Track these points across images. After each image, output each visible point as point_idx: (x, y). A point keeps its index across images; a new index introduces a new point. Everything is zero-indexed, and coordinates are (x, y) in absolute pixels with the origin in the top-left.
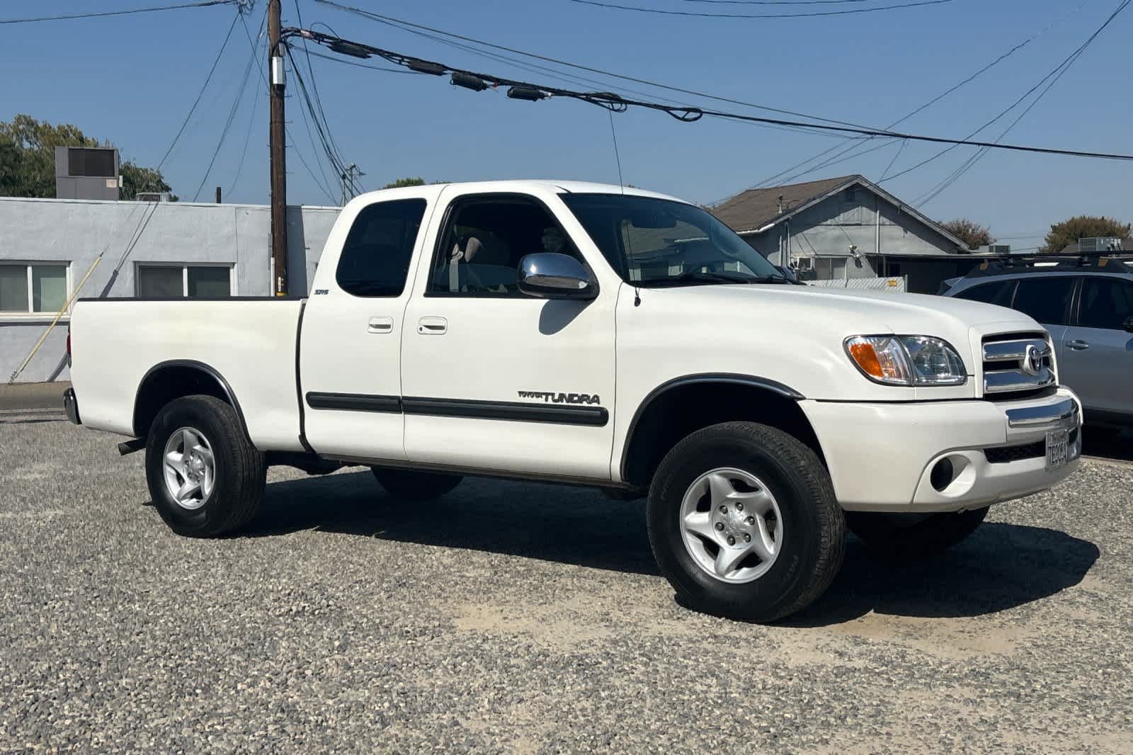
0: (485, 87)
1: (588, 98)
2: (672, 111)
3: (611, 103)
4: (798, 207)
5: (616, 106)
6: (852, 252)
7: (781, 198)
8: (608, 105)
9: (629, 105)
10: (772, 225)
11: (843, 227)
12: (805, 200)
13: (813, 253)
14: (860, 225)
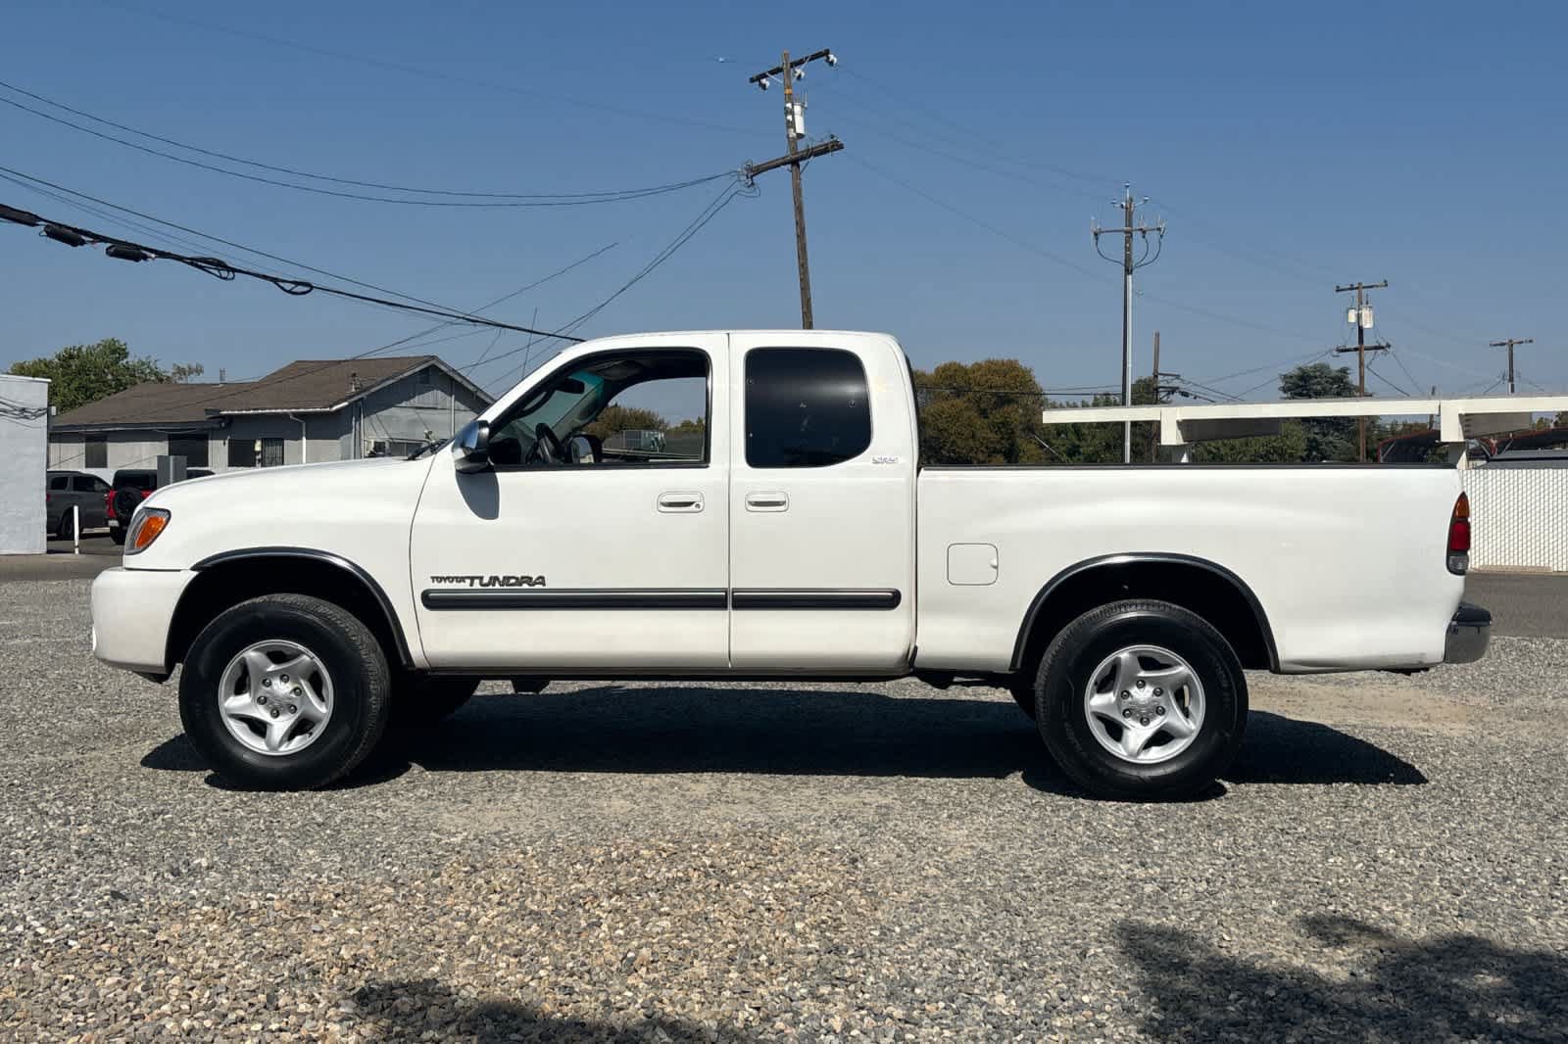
0: (83, 243)
1: (193, 261)
2: (281, 284)
3: (219, 270)
4: (373, 386)
5: (224, 274)
6: (428, 437)
7: (354, 375)
8: (216, 272)
9: (236, 274)
10: (346, 404)
11: (418, 411)
12: (379, 379)
13: (386, 437)
14: (436, 409)
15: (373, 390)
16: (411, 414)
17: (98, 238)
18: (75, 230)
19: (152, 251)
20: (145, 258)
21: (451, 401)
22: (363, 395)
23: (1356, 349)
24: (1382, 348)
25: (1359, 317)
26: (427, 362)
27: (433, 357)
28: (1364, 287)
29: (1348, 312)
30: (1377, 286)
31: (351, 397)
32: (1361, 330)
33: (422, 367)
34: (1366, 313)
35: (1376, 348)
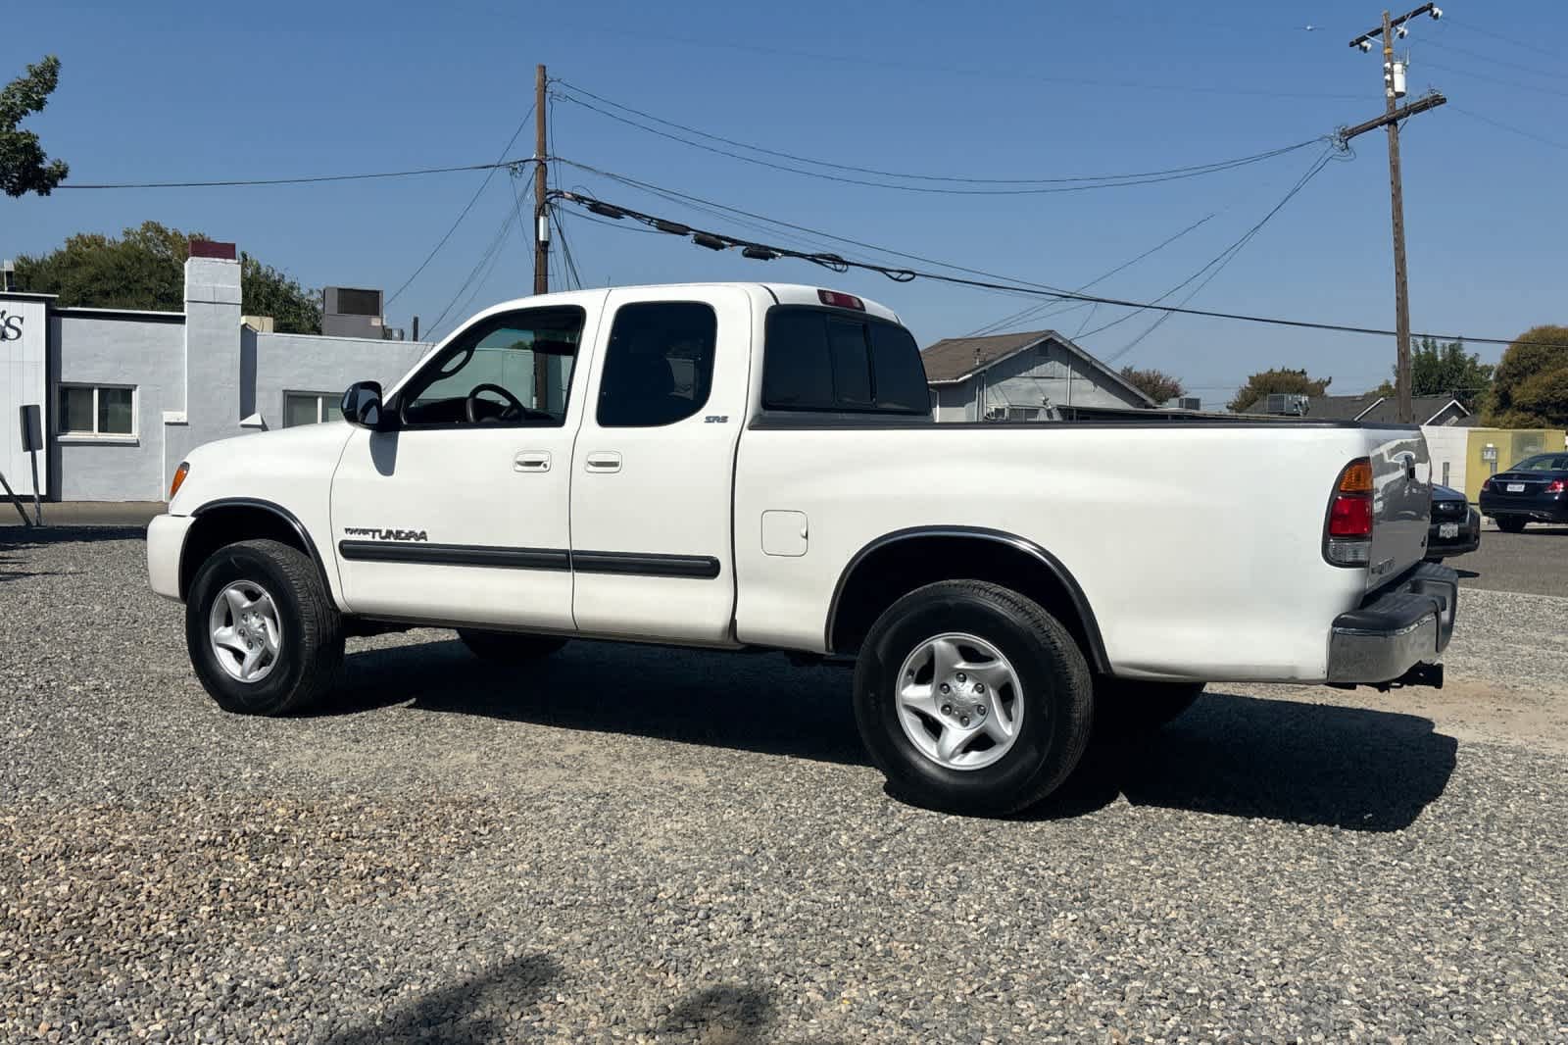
0: (723, 247)
1: (813, 258)
3: (835, 264)
4: (996, 359)
5: (839, 266)
6: (1045, 404)
7: (979, 350)
8: (832, 266)
9: (849, 266)
10: (970, 376)
11: (1038, 381)
12: (999, 354)
13: (1006, 403)
14: (1053, 378)
15: (995, 363)
16: (1031, 384)
17: (735, 242)
18: (718, 237)
19: (778, 250)
20: (773, 256)
21: (1066, 370)
22: (986, 368)
26: (1046, 335)
27: (1051, 331)
31: (973, 370)
33: (1041, 340)
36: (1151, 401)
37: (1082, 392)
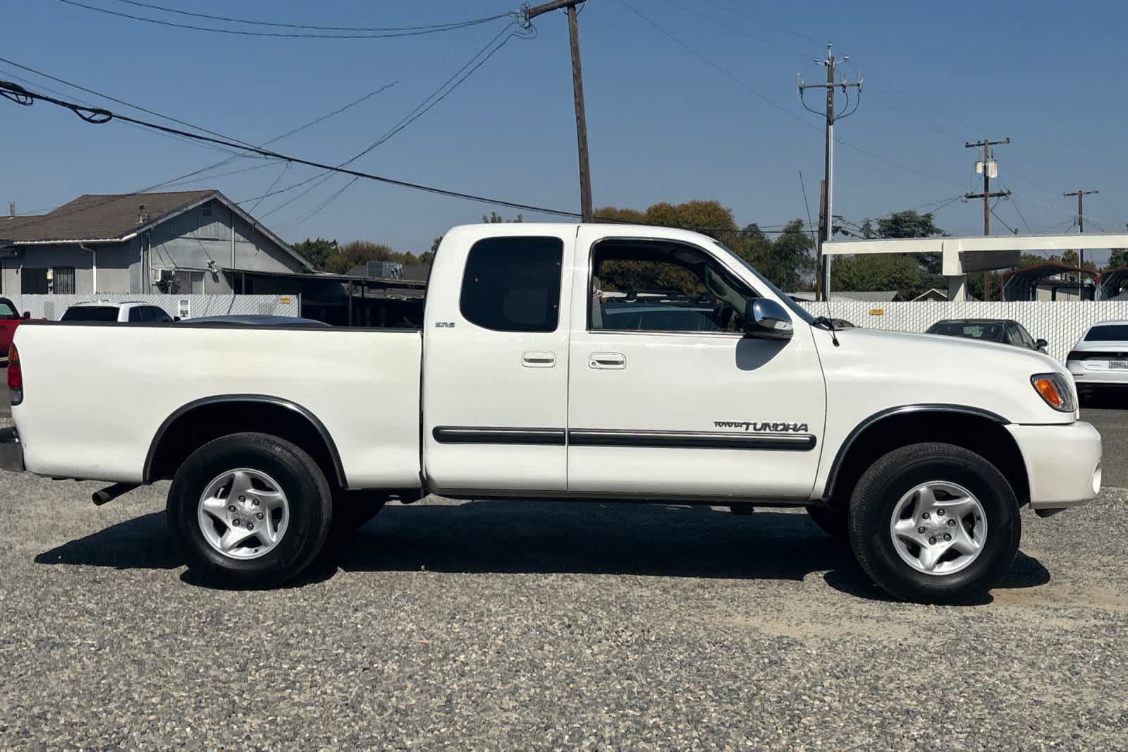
2: (79, 111)
3: (16, 95)
4: (159, 218)
5: (22, 98)
6: (210, 267)
7: (142, 207)
8: (14, 96)
9: (34, 99)
10: (134, 235)
11: (202, 241)
12: (165, 211)
13: (172, 266)
14: (217, 240)
15: (160, 222)
16: (194, 245)
21: (231, 233)
22: (151, 226)
23: (982, 196)
24: (1004, 195)
25: (985, 168)
26: (209, 196)
27: (216, 191)
28: (989, 144)
29: (976, 165)
30: (1001, 143)
31: (139, 228)
32: (987, 179)
33: (205, 200)
34: (992, 166)
35: (999, 195)
36: (309, 266)
37: (245, 255)
